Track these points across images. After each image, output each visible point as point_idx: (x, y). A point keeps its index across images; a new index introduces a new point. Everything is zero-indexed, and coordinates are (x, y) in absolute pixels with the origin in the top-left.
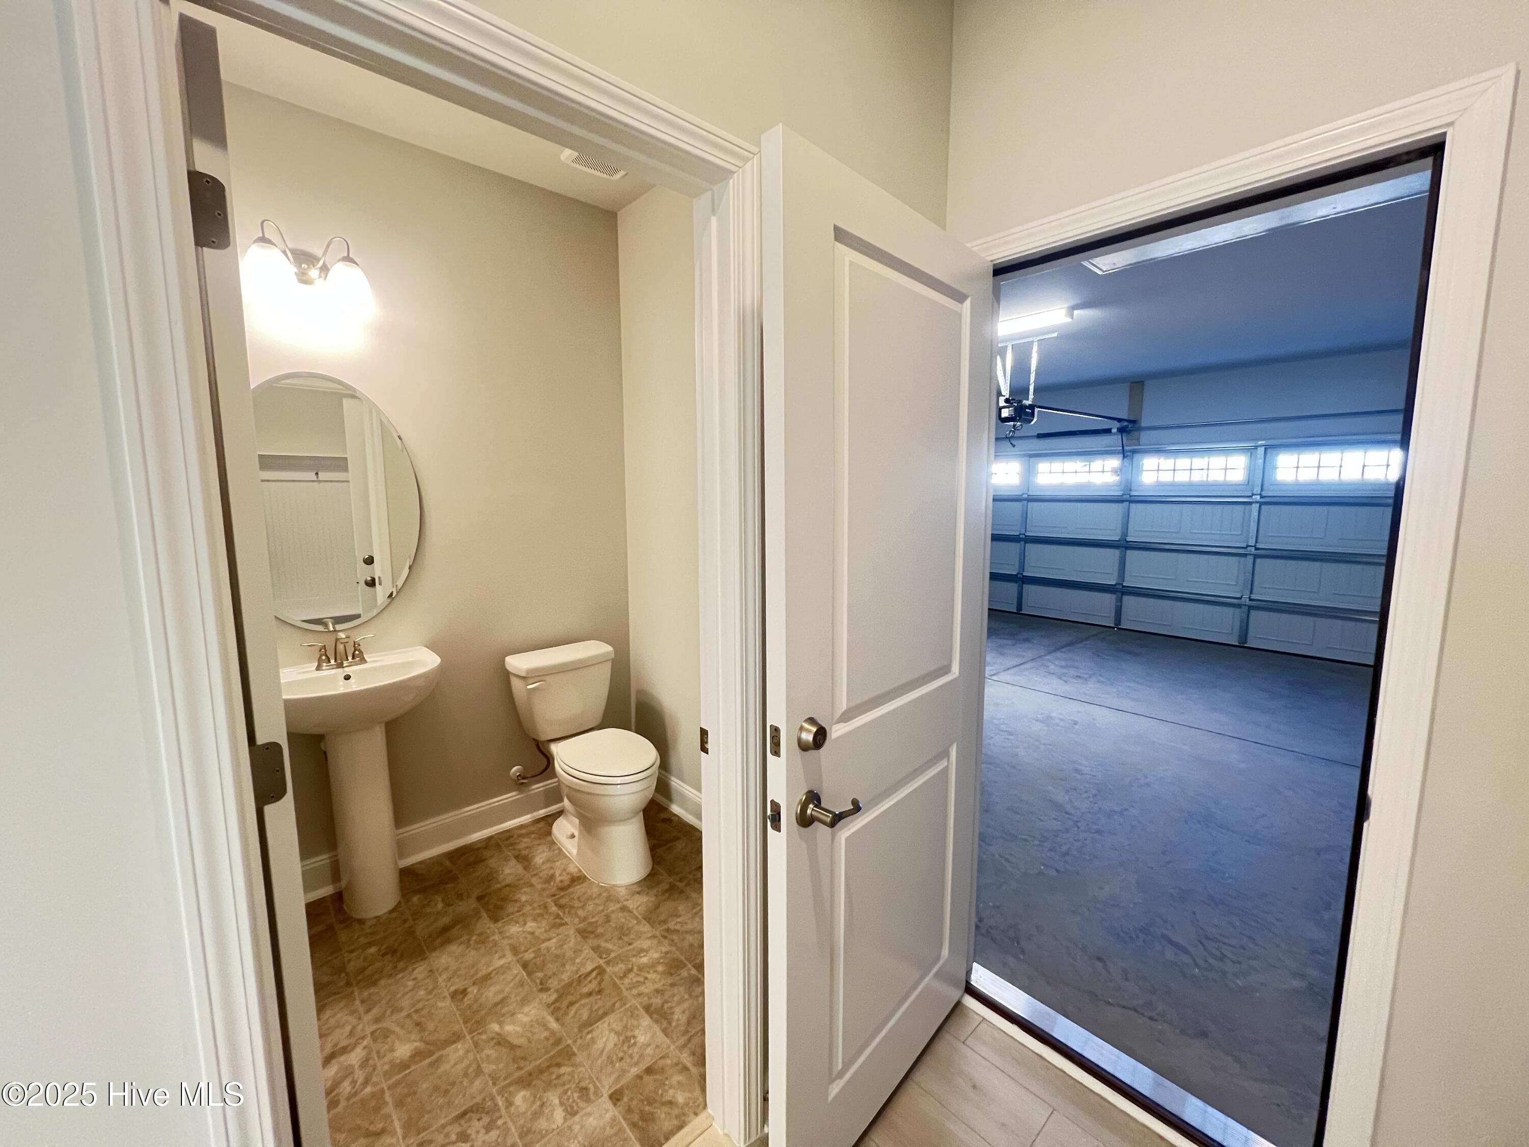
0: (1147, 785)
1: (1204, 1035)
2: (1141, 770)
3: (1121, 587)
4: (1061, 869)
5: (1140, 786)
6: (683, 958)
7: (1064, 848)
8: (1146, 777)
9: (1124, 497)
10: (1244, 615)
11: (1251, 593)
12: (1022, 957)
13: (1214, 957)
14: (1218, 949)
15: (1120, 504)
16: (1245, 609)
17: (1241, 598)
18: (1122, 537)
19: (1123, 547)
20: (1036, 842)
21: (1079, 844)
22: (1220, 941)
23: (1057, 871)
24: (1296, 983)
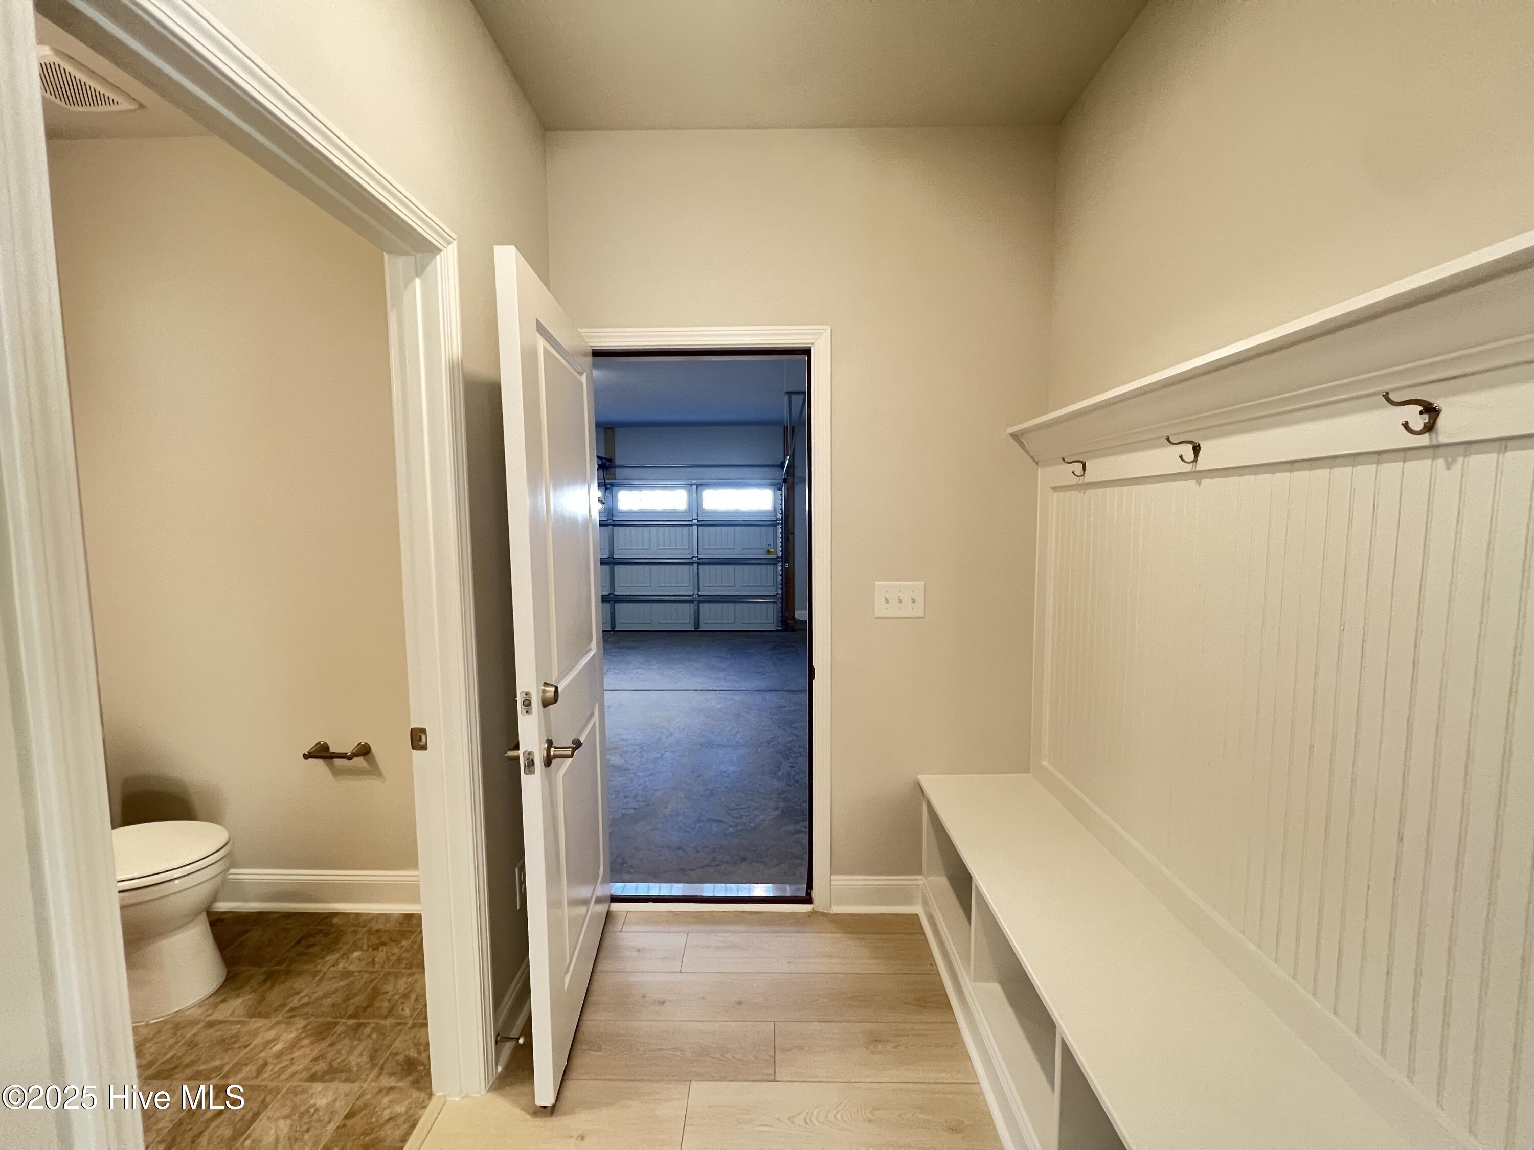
0: (671, 734)
1: (744, 859)
2: (664, 727)
3: (613, 596)
4: (637, 807)
5: (667, 737)
6: (330, 1019)
7: (634, 792)
8: (668, 730)
9: (609, 521)
10: (696, 607)
11: (698, 591)
12: (632, 871)
13: (737, 818)
14: (738, 813)
15: (606, 528)
16: (696, 603)
17: (692, 596)
18: (610, 555)
19: (611, 563)
20: (613, 796)
21: (642, 786)
22: (738, 809)
23: (634, 809)
24: (777, 813)
